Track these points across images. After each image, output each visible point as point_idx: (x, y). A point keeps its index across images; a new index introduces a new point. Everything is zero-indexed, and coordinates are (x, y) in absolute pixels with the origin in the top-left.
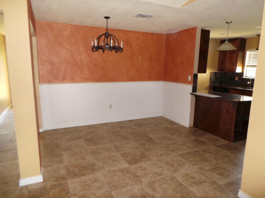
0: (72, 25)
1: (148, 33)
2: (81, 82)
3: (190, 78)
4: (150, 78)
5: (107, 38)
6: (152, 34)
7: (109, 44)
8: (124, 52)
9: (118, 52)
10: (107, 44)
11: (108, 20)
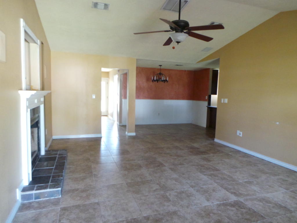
0: (140, 67)
1: (183, 71)
2: (143, 99)
3: (207, 97)
4: (183, 98)
5: (160, 75)
6: (185, 71)
7: (161, 79)
8: (168, 82)
9: (165, 82)
10: (160, 79)
11: (161, 66)
